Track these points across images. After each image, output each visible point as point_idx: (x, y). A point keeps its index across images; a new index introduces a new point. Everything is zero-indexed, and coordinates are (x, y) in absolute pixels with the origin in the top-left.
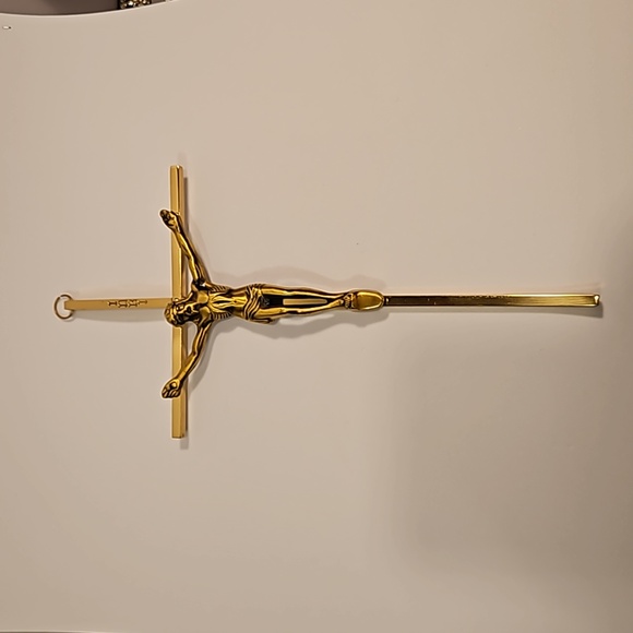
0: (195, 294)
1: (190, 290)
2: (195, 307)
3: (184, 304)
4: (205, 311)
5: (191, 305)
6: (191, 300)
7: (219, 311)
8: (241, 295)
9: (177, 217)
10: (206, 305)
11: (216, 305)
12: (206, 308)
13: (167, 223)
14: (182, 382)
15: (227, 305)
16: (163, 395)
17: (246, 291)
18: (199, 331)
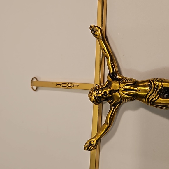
0: (110, 83)
1: (106, 80)
2: (110, 92)
3: (102, 89)
4: (117, 96)
5: (107, 91)
6: (107, 87)
8: (145, 86)
9: (101, 29)
10: (117, 91)
11: (124, 92)
12: (117, 94)
13: (94, 34)
14: (97, 141)
15: (134, 92)
16: (85, 148)
18: (111, 109)
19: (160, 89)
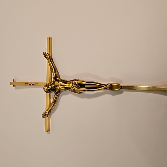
0: (54, 82)
1: (52, 81)
2: (54, 87)
3: (50, 85)
4: (57, 88)
5: (53, 86)
6: (53, 84)
7: (62, 88)
8: (70, 83)
9: (49, 55)
10: (58, 86)
11: (61, 86)
12: (58, 87)
13: (45, 57)
14: (49, 112)
15: (65, 86)
16: (42, 116)
17: (72, 82)
18: (55, 95)
19: (77, 84)
